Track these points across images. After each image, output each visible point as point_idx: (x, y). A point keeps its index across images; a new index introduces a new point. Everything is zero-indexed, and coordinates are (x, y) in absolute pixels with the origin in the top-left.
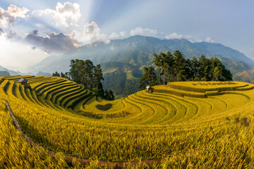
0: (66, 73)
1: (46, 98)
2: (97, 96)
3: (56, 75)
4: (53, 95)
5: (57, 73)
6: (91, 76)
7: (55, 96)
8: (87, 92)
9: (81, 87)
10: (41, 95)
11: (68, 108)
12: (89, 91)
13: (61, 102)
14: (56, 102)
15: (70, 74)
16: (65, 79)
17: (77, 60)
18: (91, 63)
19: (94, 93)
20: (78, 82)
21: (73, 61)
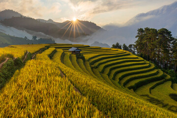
0: (131, 46)
1: (103, 72)
2: (173, 82)
3: (117, 46)
4: (111, 70)
5: (118, 44)
6: (166, 51)
7: (114, 72)
8: (158, 73)
9: (150, 66)
10: (97, 67)
11: (130, 88)
12: (161, 73)
13: (121, 79)
14: (114, 79)
15: (136, 46)
16: (128, 52)
17: (147, 29)
18: (169, 33)
19: (169, 77)
20: (147, 58)
21: (141, 30)
